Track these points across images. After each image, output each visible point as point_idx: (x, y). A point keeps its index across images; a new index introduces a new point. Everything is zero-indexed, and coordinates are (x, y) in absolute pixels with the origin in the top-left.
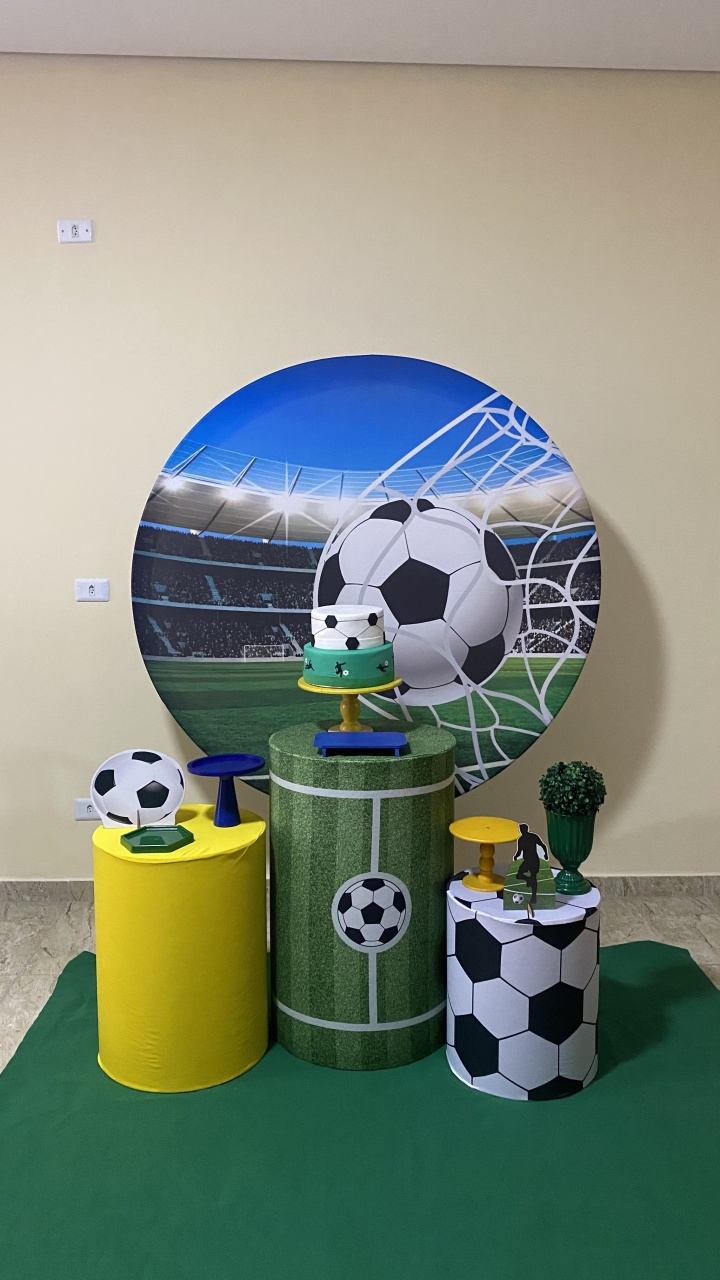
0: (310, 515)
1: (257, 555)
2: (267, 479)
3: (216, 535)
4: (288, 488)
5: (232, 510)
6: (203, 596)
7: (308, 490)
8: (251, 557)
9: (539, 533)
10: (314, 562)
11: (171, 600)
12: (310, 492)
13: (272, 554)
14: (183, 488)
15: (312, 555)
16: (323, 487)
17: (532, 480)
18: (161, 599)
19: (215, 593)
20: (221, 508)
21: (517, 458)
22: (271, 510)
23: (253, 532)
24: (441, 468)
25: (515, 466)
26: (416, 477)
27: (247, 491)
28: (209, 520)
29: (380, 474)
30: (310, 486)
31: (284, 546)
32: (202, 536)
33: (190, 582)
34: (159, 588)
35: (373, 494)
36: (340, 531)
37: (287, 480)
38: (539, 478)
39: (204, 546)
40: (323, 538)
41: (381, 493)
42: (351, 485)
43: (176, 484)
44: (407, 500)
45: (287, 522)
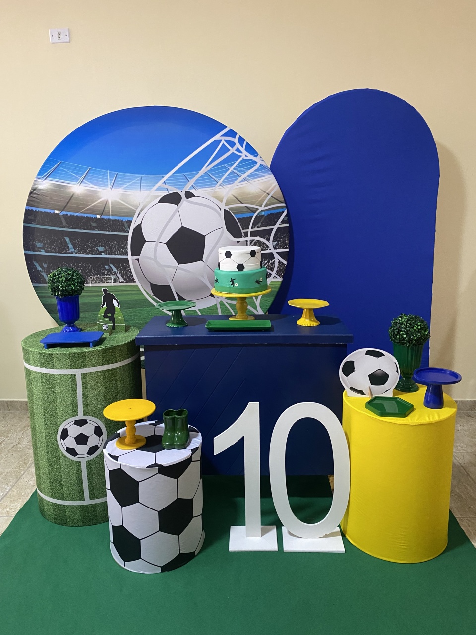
0: (122, 200)
1: (94, 225)
2: (97, 180)
3: (69, 213)
4: (109, 186)
5: (78, 199)
6: (64, 248)
7: (121, 186)
8: (90, 226)
9: (254, 211)
10: (127, 229)
11: (46, 251)
12: (123, 187)
13: (103, 224)
14: (49, 187)
15: (126, 225)
16: (130, 185)
17: (249, 180)
18: (40, 251)
19: (71, 247)
20: (72, 197)
21: (240, 167)
22: (100, 198)
23: (91, 211)
24: (197, 174)
25: (240, 171)
26: (183, 179)
27: (86, 188)
28: (65, 205)
29: (163, 177)
30: (121, 184)
31: (109, 219)
32: (62, 214)
33: (57, 241)
34: (38, 244)
35: (159, 189)
36: (141, 211)
37: (109, 181)
38: (253, 179)
39: (63, 220)
40: (132, 214)
41: (164, 188)
42: (146, 183)
43: (45, 185)
44: (179, 192)
45: (110, 206)
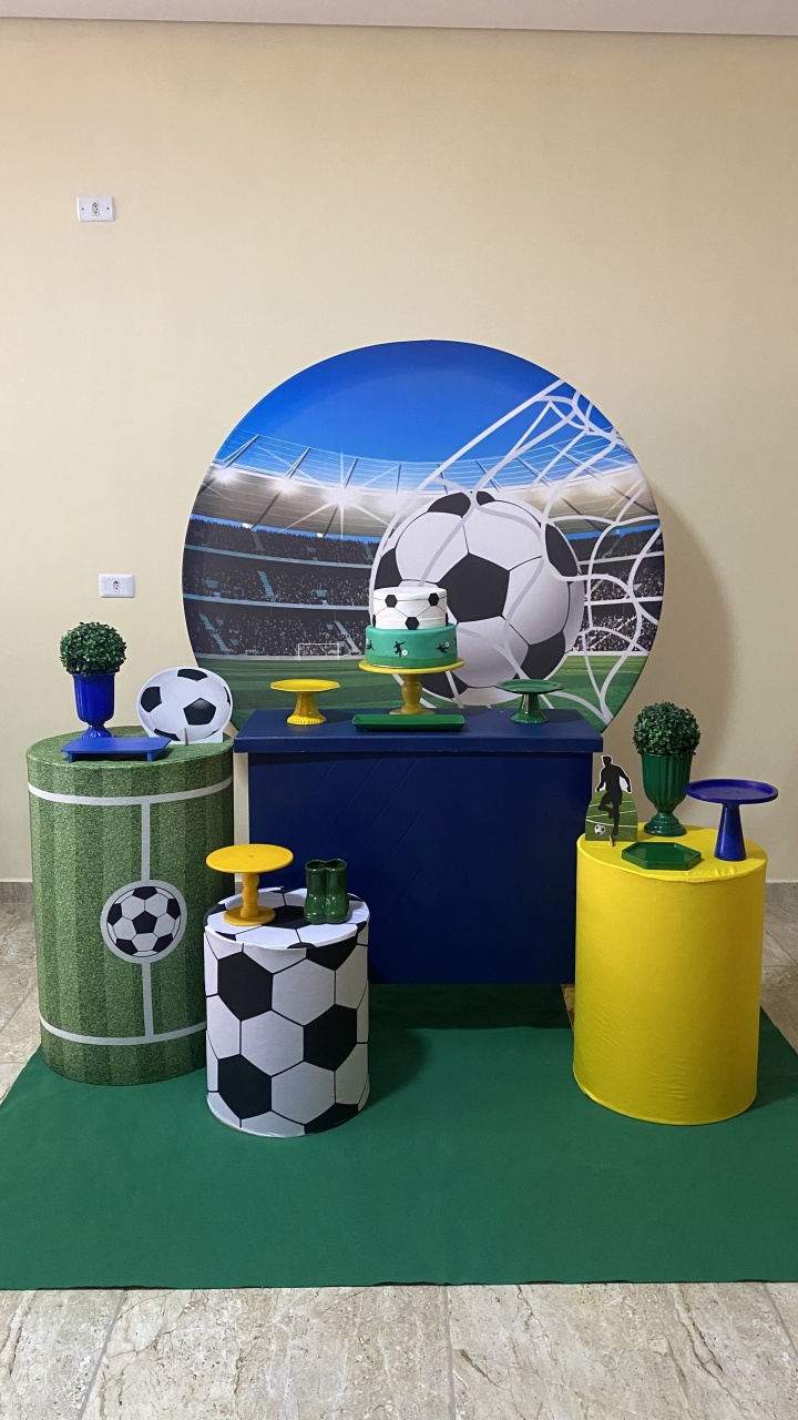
0: (365, 507)
1: (311, 550)
2: (322, 470)
3: (268, 529)
4: (343, 481)
5: (285, 503)
6: (255, 591)
7: (363, 482)
8: (305, 551)
9: (601, 527)
10: (370, 557)
11: (222, 596)
12: (367, 483)
13: (327, 548)
14: (237, 480)
15: (368, 550)
16: (381, 479)
17: (595, 472)
18: (213, 596)
19: (268, 589)
20: (274, 501)
21: (580, 449)
22: (325, 503)
23: (311, 525)
24: (501, 460)
25: (578, 457)
26: (476, 469)
27: (304, 484)
28: (262, 513)
29: (439, 466)
30: (365, 478)
31: (339, 541)
32: (255, 530)
33: (243, 578)
34: (211, 584)
35: (431, 486)
36: (397, 526)
37: (342, 472)
38: (604, 470)
39: (257, 540)
40: (380, 532)
41: (440, 486)
42: (409, 477)
43: (228, 476)
44: (466, 492)
45: (342, 516)
